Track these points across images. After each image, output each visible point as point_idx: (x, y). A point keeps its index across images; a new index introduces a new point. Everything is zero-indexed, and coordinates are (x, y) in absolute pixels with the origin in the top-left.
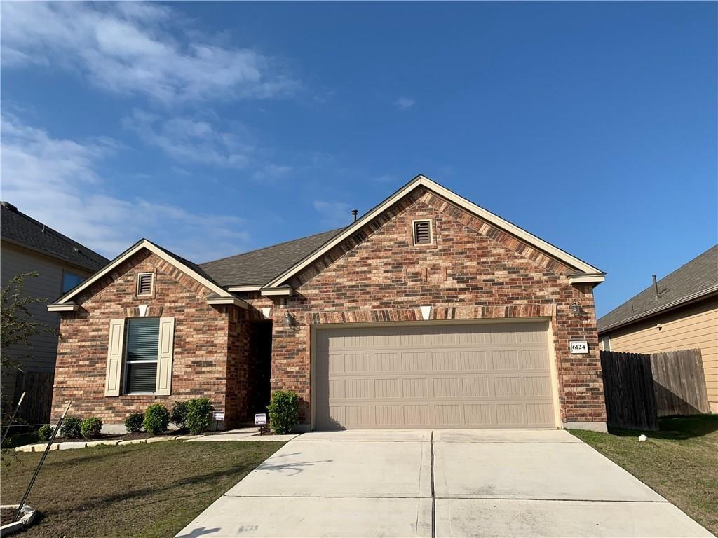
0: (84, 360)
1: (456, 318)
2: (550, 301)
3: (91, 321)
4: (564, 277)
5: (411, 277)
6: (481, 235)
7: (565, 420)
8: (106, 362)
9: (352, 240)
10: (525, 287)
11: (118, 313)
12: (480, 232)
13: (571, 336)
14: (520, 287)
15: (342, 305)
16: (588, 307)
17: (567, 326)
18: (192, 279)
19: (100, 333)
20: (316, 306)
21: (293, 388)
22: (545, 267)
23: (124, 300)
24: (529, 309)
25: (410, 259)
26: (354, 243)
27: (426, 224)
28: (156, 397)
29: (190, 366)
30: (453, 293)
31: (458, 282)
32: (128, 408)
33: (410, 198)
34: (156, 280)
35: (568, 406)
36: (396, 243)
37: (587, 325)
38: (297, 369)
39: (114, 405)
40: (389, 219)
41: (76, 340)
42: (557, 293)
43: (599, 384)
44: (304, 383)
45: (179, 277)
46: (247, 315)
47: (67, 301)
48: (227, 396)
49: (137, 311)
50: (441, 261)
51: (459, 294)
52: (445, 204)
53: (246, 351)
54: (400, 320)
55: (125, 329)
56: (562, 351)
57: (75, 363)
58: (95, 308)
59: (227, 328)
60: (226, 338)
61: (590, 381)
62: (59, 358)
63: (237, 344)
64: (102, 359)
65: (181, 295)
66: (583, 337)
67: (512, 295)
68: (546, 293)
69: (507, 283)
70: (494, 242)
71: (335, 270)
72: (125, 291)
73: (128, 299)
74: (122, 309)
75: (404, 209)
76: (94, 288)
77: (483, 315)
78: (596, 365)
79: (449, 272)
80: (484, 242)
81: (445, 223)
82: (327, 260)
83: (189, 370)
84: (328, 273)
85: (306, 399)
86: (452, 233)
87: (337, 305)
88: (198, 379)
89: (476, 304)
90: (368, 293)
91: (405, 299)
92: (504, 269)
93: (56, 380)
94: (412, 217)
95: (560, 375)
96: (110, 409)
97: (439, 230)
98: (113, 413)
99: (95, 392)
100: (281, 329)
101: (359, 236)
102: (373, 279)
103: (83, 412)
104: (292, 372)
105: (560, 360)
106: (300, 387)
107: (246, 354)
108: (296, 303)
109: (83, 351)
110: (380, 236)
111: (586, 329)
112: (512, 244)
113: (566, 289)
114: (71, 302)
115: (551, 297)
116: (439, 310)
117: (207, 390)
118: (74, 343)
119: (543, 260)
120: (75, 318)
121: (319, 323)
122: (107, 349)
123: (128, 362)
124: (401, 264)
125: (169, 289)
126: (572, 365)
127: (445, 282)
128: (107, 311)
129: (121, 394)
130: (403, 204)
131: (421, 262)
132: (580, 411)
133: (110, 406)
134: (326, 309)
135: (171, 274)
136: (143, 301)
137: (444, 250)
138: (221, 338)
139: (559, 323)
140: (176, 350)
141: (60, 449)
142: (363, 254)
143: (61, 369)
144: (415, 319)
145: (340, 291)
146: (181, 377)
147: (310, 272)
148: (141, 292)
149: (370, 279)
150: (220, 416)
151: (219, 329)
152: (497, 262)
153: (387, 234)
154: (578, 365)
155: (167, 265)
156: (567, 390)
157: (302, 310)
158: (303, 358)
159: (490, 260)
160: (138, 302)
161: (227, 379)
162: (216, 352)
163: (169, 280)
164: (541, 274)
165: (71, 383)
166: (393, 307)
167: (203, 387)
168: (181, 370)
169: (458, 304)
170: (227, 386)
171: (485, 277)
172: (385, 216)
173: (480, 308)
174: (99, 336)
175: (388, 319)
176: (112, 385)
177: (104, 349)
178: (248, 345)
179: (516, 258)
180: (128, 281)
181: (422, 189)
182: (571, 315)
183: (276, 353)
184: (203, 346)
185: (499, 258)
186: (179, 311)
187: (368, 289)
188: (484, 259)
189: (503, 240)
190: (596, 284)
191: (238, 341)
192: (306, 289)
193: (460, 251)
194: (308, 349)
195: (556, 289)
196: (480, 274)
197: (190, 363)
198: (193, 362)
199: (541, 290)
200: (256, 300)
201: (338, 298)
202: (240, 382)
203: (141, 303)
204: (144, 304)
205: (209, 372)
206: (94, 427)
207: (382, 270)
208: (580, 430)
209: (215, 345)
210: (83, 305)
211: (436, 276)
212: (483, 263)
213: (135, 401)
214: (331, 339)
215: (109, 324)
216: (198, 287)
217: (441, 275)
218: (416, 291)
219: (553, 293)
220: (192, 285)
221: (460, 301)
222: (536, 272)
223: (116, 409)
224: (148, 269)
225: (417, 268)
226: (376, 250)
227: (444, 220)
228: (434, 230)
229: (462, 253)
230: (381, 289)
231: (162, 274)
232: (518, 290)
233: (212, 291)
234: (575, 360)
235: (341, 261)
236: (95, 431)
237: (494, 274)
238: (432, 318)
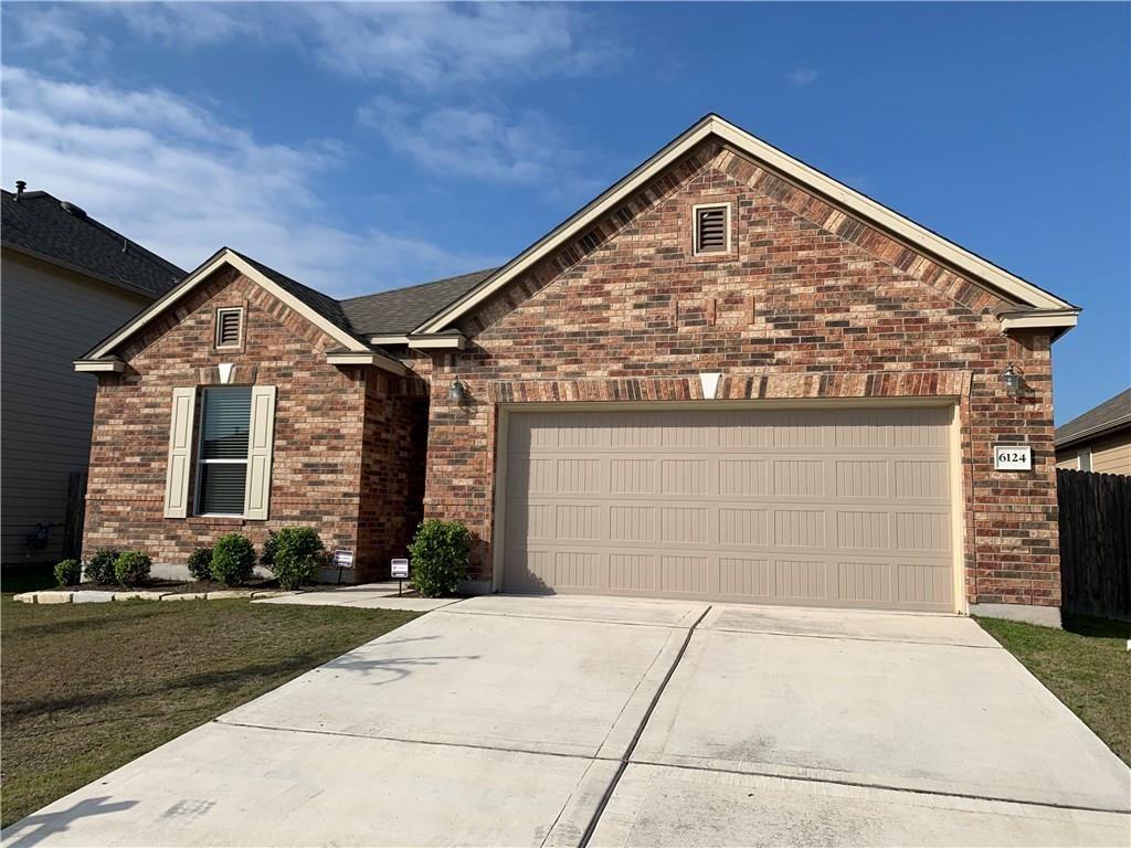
0: (132, 454)
1: (768, 395)
2: (959, 365)
3: (143, 389)
4: (991, 317)
5: (686, 317)
6: (826, 232)
7: (974, 598)
8: (166, 460)
9: (577, 246)
10: (909, 336)
11: (185, 376)
12: (826, 227)
13: (997, 435)
14: (900, 336)
15: (554, 368)
16: (1038, 378)
17: (991, 416)
18: (305, 320)
19: (158, 411)
20: (506, 369)
21: (463, 516)
22: (952, 297)
23: (196, 355)
24: (915, 381)
25: (684, 283)
26: (581, 252)
27: (720, 212)
28: (245, 523)
29: (300, 471)
30: (765, 348)
31: (776, 327)
32: (201, 539)
33: (689, 162)
34: (247, 320)
35: (982, 573)
36: (658, 252)
37: (1032, 414)
38: (470, 482)
39: (179, 532)
40: (649, 203)
41: (121, 422)
42: (975, 350)
43: (1051, 533)
44: (482, 507)
45: (283, 318)
46: (405, 386)
47: (104, 355)
48: (359, 525)
49: (215, 374)
50: (744, 286)
51: (777, 349)
52: (759, 172)
53: (403, 449)
54: (659, 399)
55: (197, 405)
56: (977, 464)
57: (118, 460)
58: (150, 368)
59: (362, 408)
60: (361, 425)
61: (1032, 525)
62: (94, 450)
63: (384, 435)
64: (160, 454)
65: (288, 347)
66: (1022, 438)
67: (883, 352)
68: (951, 350)
69: (874, 330)
70: (852, 247)
71: (543, 303)
72: (196, 338)
73: (201, 354)
74: (192, 371)
75: (677, 183)
76: (148, 333)
77: (821, 390)
78: (1046, 494)
79: (760, 306)
80: (832, 246)
81: (756, 210)
82: (529, 284)
83: (299, 477)
84: (530, 309)
85: (485, 536)
86: (770, 229)
87: (544, 369)
88: (313, 494)
89: (809, 369)
90: (602, 347)
91: (672, 358)
92: (870, 302)
93: (90, 486)
94: (692, 200)
95: (970, 512)
96: (173, 538)
97: (744, 224)
98: (177, 545)
99: (149, 510)
100: (444, 410)
101: (590, 237)
102: (614, 320)
103: (131, 541)
104: (462, 488)
105: (971, 482)
106: (475, 514)
107: (404, 454)
108: (472, 364)
109: (131, 440)
110: (629, 238)
111: (1031, 423)
112: (889, 251)
113: (993, 341)
114: (110, 357)
115: (961, 357)
116: (735, 381)
117: (327, 513)
118: (118, 425)
119: (949, 283)
120: (118, 385)
121: (512, 401)
122: (168, 438)
123: (202, 461)
124: (667, 292)
125: (267, 336)
126: (996, 492)
127: (751, 327)
128: (168, 372)
129: (189, 515)
130: (677, 173)
131: (705, 288)
132: (1005, 583)
133: (172, 533)
134: (525, 375)
135: (271, 310)
136: (225, 357)
137: (753, 265)
138: (353, 424)
139: (975, 408)
140: (278, 443)
141: (75, 601)
142: (596, 272)
143: (97, 470)
144: (688, 397)
145: (551, 342)
146: (285, 490)
147: (499, 306)
148: (224, 340)
149: (607, 320)
150: (346, 559)
151: (349, 409)
152: (856, 287)
153: (644, 233)
154: (1007, 493)
155: (264, 294)
156: (981, 541)
157: (482, 377)
158: (481, 463)
159: (842, 282)
160: (218, 359)
161: (361, 495)
162: (343, 449)
163: (269, 321)
164: (943, 312)
165: (114, 492)
166: (648, 373)
167: (322, 507)
168: (286, 478)
169: (772, 369)
170: (360, 507)
171: (830, 317)
172: (640, 197)
173: (816, 377)
174: (156, 416)
175: (639, 395)
176: (176, 502)
177: (163, 438)
178: (408, 439)
179: (895, 278)
180: (202, 322)
181: (715, 143)
182: (999, 394)
183: (434, 454)
184: (323, 437)
185: (860, 280)
186: (284, 375)
187: (603, 340)
188: (829, 282)
189: (871, 244)
190: (1058, 332)
191: (387, 431)
192: (491, 338)
193: (784, 265)
194: (490, 448)
195: (973, 341)
196: (821, 311)
197: (300, 466)
198: (306, 465)
199: (941, 343)
200: (419, 361)
201: (547, 356)
202: (390, 503)
203: (222, 361)
204: (227, 362)
205: (331, 483)
206: (135, 567)
207: (630, 304)
208: (1003, 621)
209: (340, 437)
210: (131, 363)
211: (734, 314)
212: (829, 288)
213: (212, 527)
214: (534, 431)
215: (171, 395)
216: (314, 335)
217: (743, 313)
218: (693, 345)
219: (966, 350)
220: (305, 331)
221: (776, 364)
222: (934, 306)
223: (183, 539)
224: (235, 302)
225: (698, 300)
226: (620, 267)
227: (753, 206)
228: (733, 225)
229: (788, 270)
230: (627, 339)
231: (257, 310)
232: (896, 343)
233: (338, 342)
234: (1004, 483)
235: (554, 287)
236: (139, 576)
237: (848, 311)
238: (720, 396)
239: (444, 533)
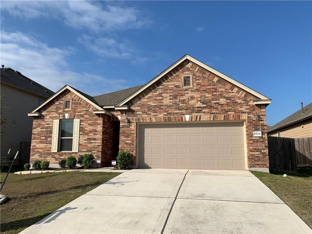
0: (43, 137)
1: (201, 120)
2: (245, 113)
3: (45, 120)
4: (252, 101)
5: (181, 102)
6: (214, 82)
7: (250, 166)
8: (52, 138)
9: (155, 85)
10: (233, 106)
11: (56, 117)
12: (213, 81)
13: (254, 129)
14: (231, 106)
15: (150, 114)
16: (263, 115)
17: (252, 124)
18: (87, 103)
19: (49, 125)
20: (139, 114)
21: (129, 150)
22: (243, 97)
23: (59, 112)
24: (235, 116)
25: (181, 94)
26: (156, 86)
27: (189, 77)
28: (72, 153)
29: (87, 140)
30: (200, 109)
31: (203, 104)
32: (61, 157)
33: (182, 66)
34: (72, 103)
35: (251, 161)
36: (175, 86)
37: (262, 124)
38: (130, 142)
39: (55, 156)
40: (172, 75)
41: (40, 128)
42: (248, 109)
43: (266, 151)
44: (133, 148)
45: (82, 102)
46: (112, 118)
47: (35, 112)
48: (102, 153)
49: (64, 116)
50: (195, 94)
51: (203, 109)
52: (198, 68)
53: (111, 134)
54: (176, 121)
55: (60, 124)
56: (250, 135)
57: (39, 138)
58: (47, 115)
59: (102, 124)
60: (102, 128)
61: (262, 149)
62: (33, 136)
63: (107, 131)
64: (50, 136)
65: (83, 109)
66: (260, 129)
67: (227, 110)
68: (243, 109)
69: (225, 104)
70: (220, 85)
71: (147, 99)
72: (59, 107)
73: (61, 111)
74: (58, 115)
75: (179, 70)
76: (47, 106)
77: (213, 119)
78: (265, 142)
79: (199, 99)
80: (215, 85)
81: (197, 77)
82: (144, 94)
83: (86, 142)
84: (144, 100)
85: (134, 155)
86: (201, 81)
87: (148, 114)
88: (90, 145)
89: (210, 114)
90: (162, 109)
91: (178, 111)
92: (224, 98)
93: (32, 145)
94: (182, 74)
95: (248, 146)
96: (54, 157)
97: (194, 80)
98: (55, 159)
99: (47, 150)
100: (124, 124)
101: (158, 83)
102: (164, 102)
103: (43, 158)
104: (128, 143)
105: (248, 140)
106: (132, 149)
107: (111, 135)
108: (130, 113)
109: (43, 133)
110: (168, 83)
111: (261, 126)
112: (228, 86)
113: (253, 107)
114: (37, 112)
115: (245, 111)
116: (193, 117)
117: (94, 150)
118: (39, 129)
119: (242, 94)
120: (39, 119)
121: (140, 122)
122: (52, 132)
123: (61, 138)
124: (177, 96)
125: (77, 107)
126: (254, 142)
127: (197, 104)
128: (52, 116)
129: (58, 151)
130: (179, 68)
131: (186, 95)
132: (257, 163)
133: (54, 156)
134: (143, 116)
135: (78, 100)
136: (67, 112)
137: (197, 89)
138: (100, 128)
139: (249, 123)
140: (81, 133)
141: (31, 173)
142: (160, 91)
143: (33, 141)
144: (182, 120)
145: (149, 108)
146: (83, 145)
147: (137, 99)
148: (66, 108)
149: (163, 102)
150: (99, 161)
151: (99, 124)
152: (221, 95)
153: (171, 82)
154: (257, 142)
155: (76, 96)
156: (251, 153)
157: (133, 116)
158: (133, 137)
159: (217, 94)
160: (65, 112)
161: (102, 146)
162: (97, 134)
163: (78, 103)
164: (241, 100)
165: (38, 146)
166: (173, 115)
167: (92, 149)
168: (83, 142)
169: (202, 114)
170: (102, 149)
171: (215, 102)
172: (170, 74)
173: (212, 116)
174: (49, 127)
175: (171, 120)
176: (54, 148)
177: (51, 132)
178: (112, 132)
179: (230, 93)
180: (61, 103)
181: (187, 61)
182: (254, 119)
183: (121, 135)
184: (92, 131)
185: (222, 93)
186: (82, 116)
187: (162, 107)
188: (215, 93)
189: (224, 85)
190: (267, 105)
191: (108, 130)
192: (135, 107)
193: (204, 90)
194: (135, 133)
195: (248, 107)
196: (213, 100)
197: (86, 139)
198: (88, 138)
199: (241, 107)
200: (115, 112)
201: (148, 111)
202: (108, 147)
203: (66, 113)
204: (67, 113)
205: (94, 143)
206: (46, 165)
207: (168, 99)
208: (256, 171)
209: (96, 131)
210: (42, 114)
211: (193, 101)
212: (215, 95)
213: (64, 154)
214: (145, 129)
215: (53, 121)
216: (90, 106)
217: (195, 101)
218: (184, 108)
219: (246, 109)
220: (87, 105)
221: (203, 113)
222: (239, 99)
223: (56, 158)
224: (69, 98)
225: (184, 98)
226: (166, 90)
227: (197, 75)
228: (192, 80)
229: (205, 91)
230: (168, 107)
231: (75, 100)
232: (230, 108)
233: (96, 108)
234: (256, 140)
235: (150, 95)
236: (46, 167)
237: (219, 100)
238: (190, 120)
239: (125, 154)
